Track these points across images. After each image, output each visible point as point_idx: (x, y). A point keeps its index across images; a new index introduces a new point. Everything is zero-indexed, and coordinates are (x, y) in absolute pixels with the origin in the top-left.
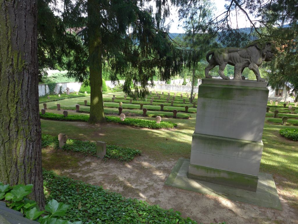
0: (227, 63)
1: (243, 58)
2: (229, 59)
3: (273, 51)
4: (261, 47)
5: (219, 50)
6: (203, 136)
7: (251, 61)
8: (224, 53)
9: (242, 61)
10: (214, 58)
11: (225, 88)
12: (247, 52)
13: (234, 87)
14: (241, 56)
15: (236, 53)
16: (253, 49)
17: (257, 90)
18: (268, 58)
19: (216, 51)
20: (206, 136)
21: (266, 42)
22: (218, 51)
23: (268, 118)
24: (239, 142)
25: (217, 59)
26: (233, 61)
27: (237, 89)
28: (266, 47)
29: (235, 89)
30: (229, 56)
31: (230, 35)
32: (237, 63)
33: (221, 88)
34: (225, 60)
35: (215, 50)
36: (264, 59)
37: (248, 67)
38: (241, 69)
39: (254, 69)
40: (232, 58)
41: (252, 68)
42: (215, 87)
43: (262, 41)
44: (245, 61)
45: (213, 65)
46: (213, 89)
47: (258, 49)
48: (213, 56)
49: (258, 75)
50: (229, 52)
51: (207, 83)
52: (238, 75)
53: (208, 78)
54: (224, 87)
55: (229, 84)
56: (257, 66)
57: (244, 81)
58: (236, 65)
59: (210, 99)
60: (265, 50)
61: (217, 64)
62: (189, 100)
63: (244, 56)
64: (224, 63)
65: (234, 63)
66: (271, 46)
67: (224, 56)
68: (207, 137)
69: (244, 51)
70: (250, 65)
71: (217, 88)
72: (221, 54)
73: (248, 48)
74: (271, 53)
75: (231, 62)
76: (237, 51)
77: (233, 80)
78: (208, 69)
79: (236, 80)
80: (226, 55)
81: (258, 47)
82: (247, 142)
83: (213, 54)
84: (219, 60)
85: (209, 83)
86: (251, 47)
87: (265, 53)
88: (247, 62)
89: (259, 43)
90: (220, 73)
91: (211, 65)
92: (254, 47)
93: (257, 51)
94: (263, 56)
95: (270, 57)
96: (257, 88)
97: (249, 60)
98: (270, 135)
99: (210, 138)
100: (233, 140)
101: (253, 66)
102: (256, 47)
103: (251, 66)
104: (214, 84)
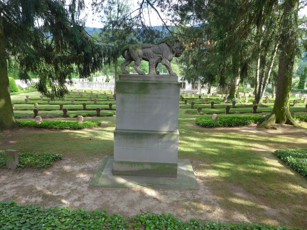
0: (141, 58)
1: (156, 54)
2: (143, 55)
3: (181, 48)
4: (171, 44)
5: (134, 46)
6: (124, 131)
7: (163, 57)
8: (138, 49)
9: (155, 57)
10: (129, 54)
11: (142, 83)
12: (159, 48)
13: (150, 82)
14: (154, 52)
15: (149, 49)
16: (164, 45)
17: (170, 84)
18: (178, 54)
19: (131, 46)
20: (127, 131)
21: (175, 39)
22: (132, 47)
23: (186, 110)
24: (158, 134)
25: (132, 55)
26: (147, 57)
27: (152, 84)
28: (175, 44)
29: (151, 83)
30: (143, 52)
31: (144, 31)
32: (151, 59)
33: (138, 83)
34: (139, 56)
35: (129, 46)
36: (174, 55)
37: (161, 62)
38: (154, 64)
39: (166, 64)
40: (146, 54)
41: (164, 63)
42: (132, 83)
43: (171, 39)
44: (158, 57)
45: (129, 61)
46: (130, 84)
47: (169, 46)
48: (128, 52)
49: (170, 70)
50: (143, 48)
51: (124, 79)
52: (152, 70)
53: (125, 73)
54: (140, 82)
55: (145, 79)
56: (168, 61)
57: (158, 76)
58: (150, 61)
59: (128, 94)
60: (174, 47)
61: (133, 60)
62: (113, 97)
63: (157, 52)
64: (139, 59)
65: (148, 59)
66: (179, 44)
67: (138, 52)
68: (128, 133)
69: (156, 47)
70: (162, 60)
71: (134, 83)
72: (135, 50)
73: (160, 45)
74: (180, 49)
75: (145, 58)
76: (150, 47)
77: (148, 75)
78: (125, 64)
79: (151, 75)
80: (140, 51)
81: (168, 44)
82: (165, 133)
83: (128, 50)
84: (134, 56)
85: (126, 79)
86: (162, 44)
87: (174, 50)
88: (160, 58)
89: (169, 40)
90: (135, 68)
91: (127, 61)
92: (164, 44)
93: (168, 47)
94: (173, 52)
95: (179, 53)
96: (170, 82)
97: (161, 55)
98: (187, 125)
99: (131, 133)
100: (153, 132)
101: (165, 62)
102: (167, 43)
103: (164, 61)
104: (131, 79)
